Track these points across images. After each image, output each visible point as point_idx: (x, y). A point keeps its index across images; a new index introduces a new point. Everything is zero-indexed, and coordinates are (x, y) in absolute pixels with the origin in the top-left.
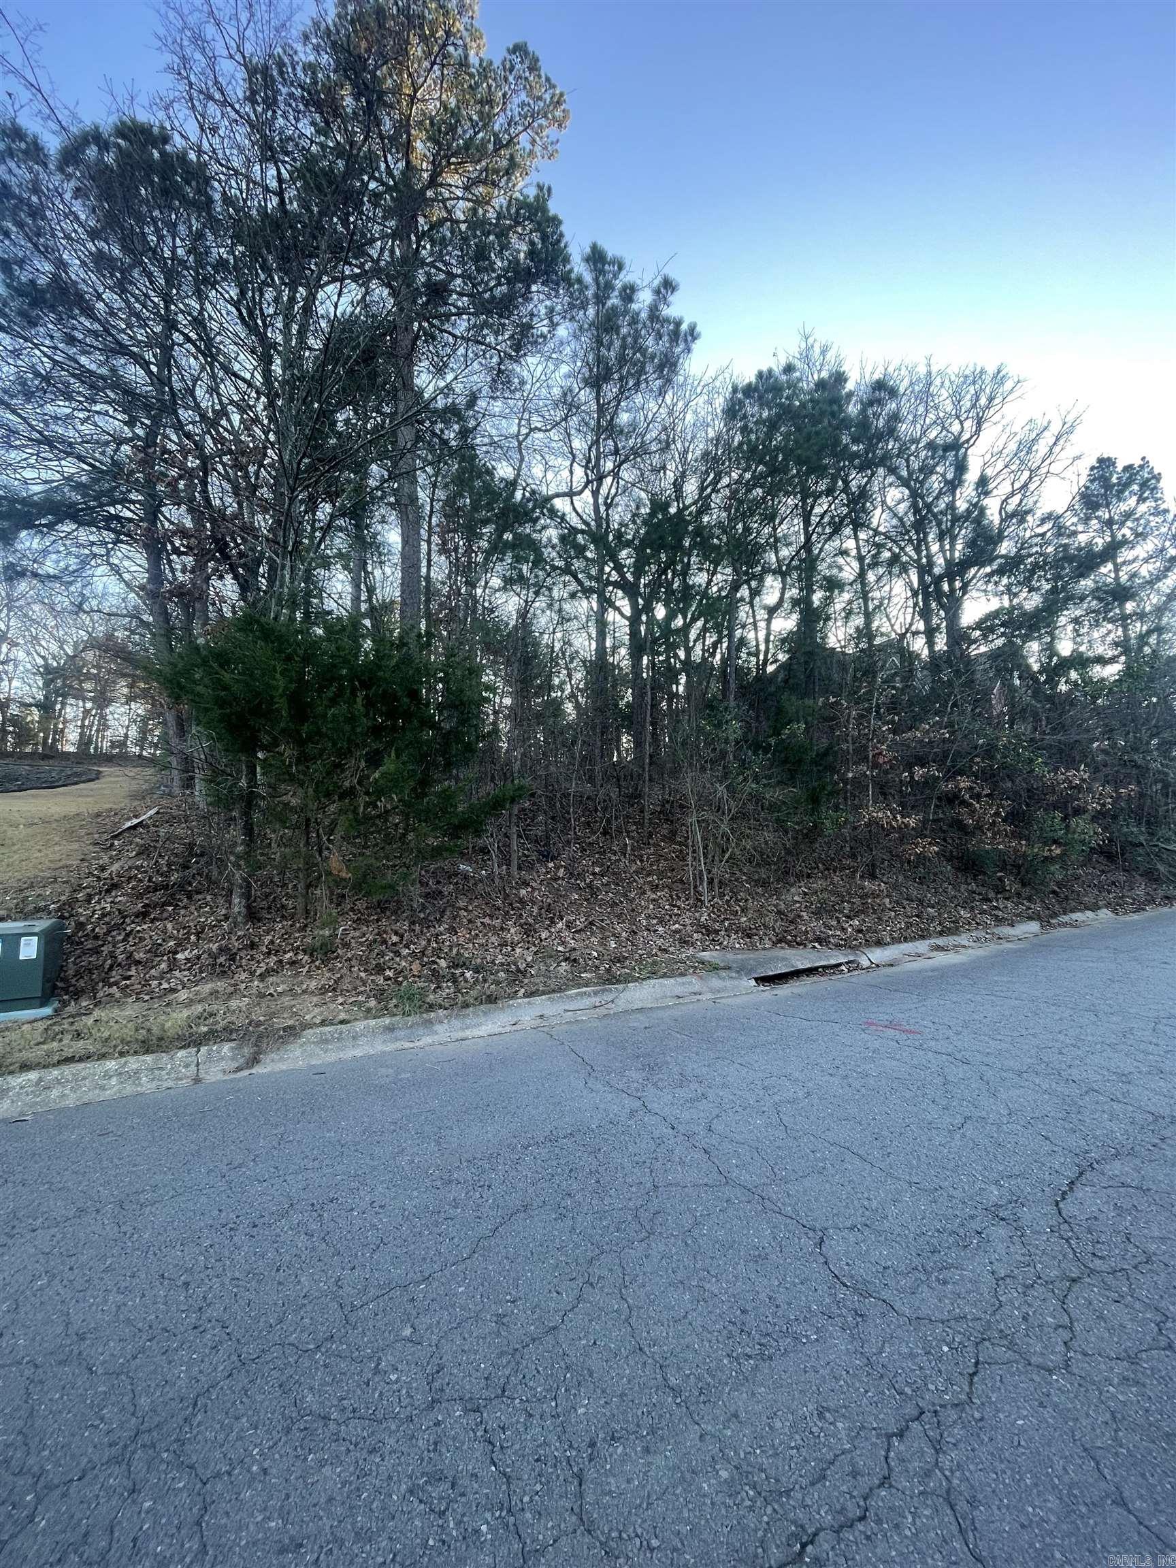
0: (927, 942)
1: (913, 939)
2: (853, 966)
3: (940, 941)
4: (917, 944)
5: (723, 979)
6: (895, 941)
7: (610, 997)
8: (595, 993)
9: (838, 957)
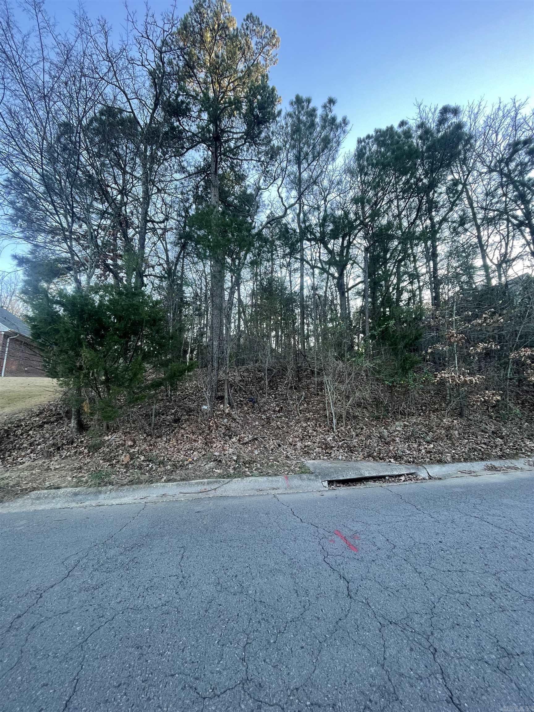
0: (484, 463)
1: (472, 460)
2: (411, 476)
3: (497, 463)
4: (475, 464)
5: (302, 480)
6: (454, 460)
7: (216, 485)
8: (208, 483)
9: (403, 470)
